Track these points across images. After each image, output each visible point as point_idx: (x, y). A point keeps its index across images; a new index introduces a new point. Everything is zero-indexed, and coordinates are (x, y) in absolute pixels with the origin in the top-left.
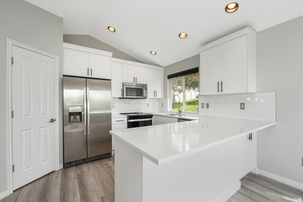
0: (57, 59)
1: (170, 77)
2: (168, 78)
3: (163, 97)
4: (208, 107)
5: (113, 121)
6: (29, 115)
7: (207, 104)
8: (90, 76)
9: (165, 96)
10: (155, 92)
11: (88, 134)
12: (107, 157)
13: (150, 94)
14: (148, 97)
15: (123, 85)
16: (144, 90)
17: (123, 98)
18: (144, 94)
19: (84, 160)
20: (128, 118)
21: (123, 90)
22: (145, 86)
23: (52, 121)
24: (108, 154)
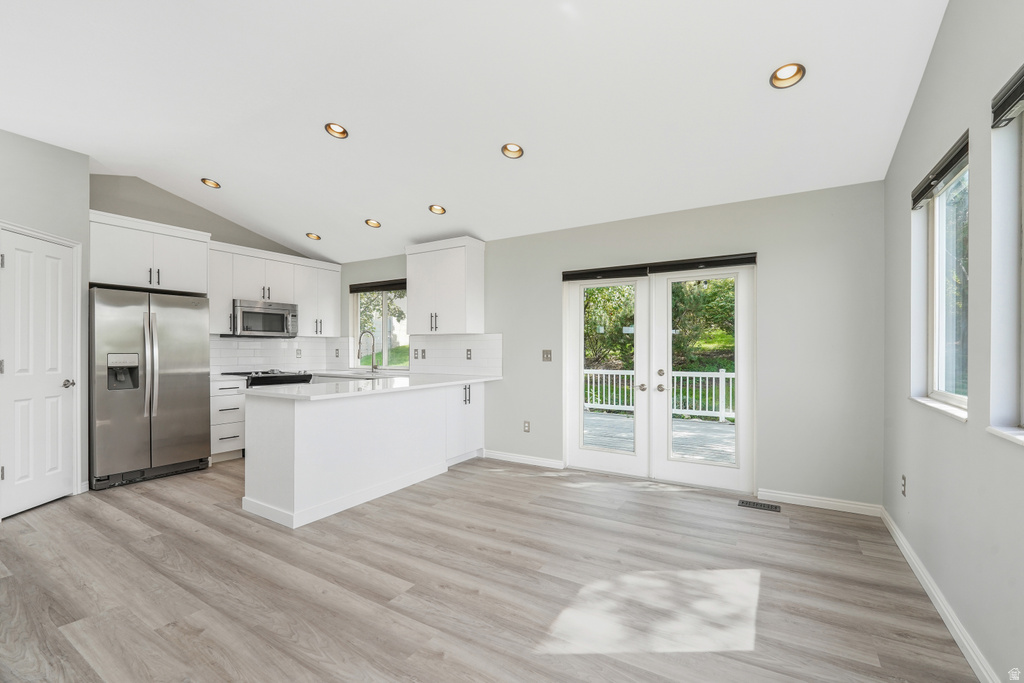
0: (78, 248)
1: (355, 289)
2: (351, 292)
3: (339, 335)
4: (424, 357)
5: (214, 388)
6: (26, 370)
7: (424, 351)
8: (155, 286)
9: (345, 334)
10: (318, 324)
11: (154, 415)
12: (198, 469)
13: (304, 326)
14: (299, 334)
15: (234, 307)
16: (290, 318)
17: (234, 336)
18: (290, 328)
19: (142, 472)
20: (250, 382)
21: (234, 317)
22: (293, 309)
23: (68, 384)
24: (201, 460)
